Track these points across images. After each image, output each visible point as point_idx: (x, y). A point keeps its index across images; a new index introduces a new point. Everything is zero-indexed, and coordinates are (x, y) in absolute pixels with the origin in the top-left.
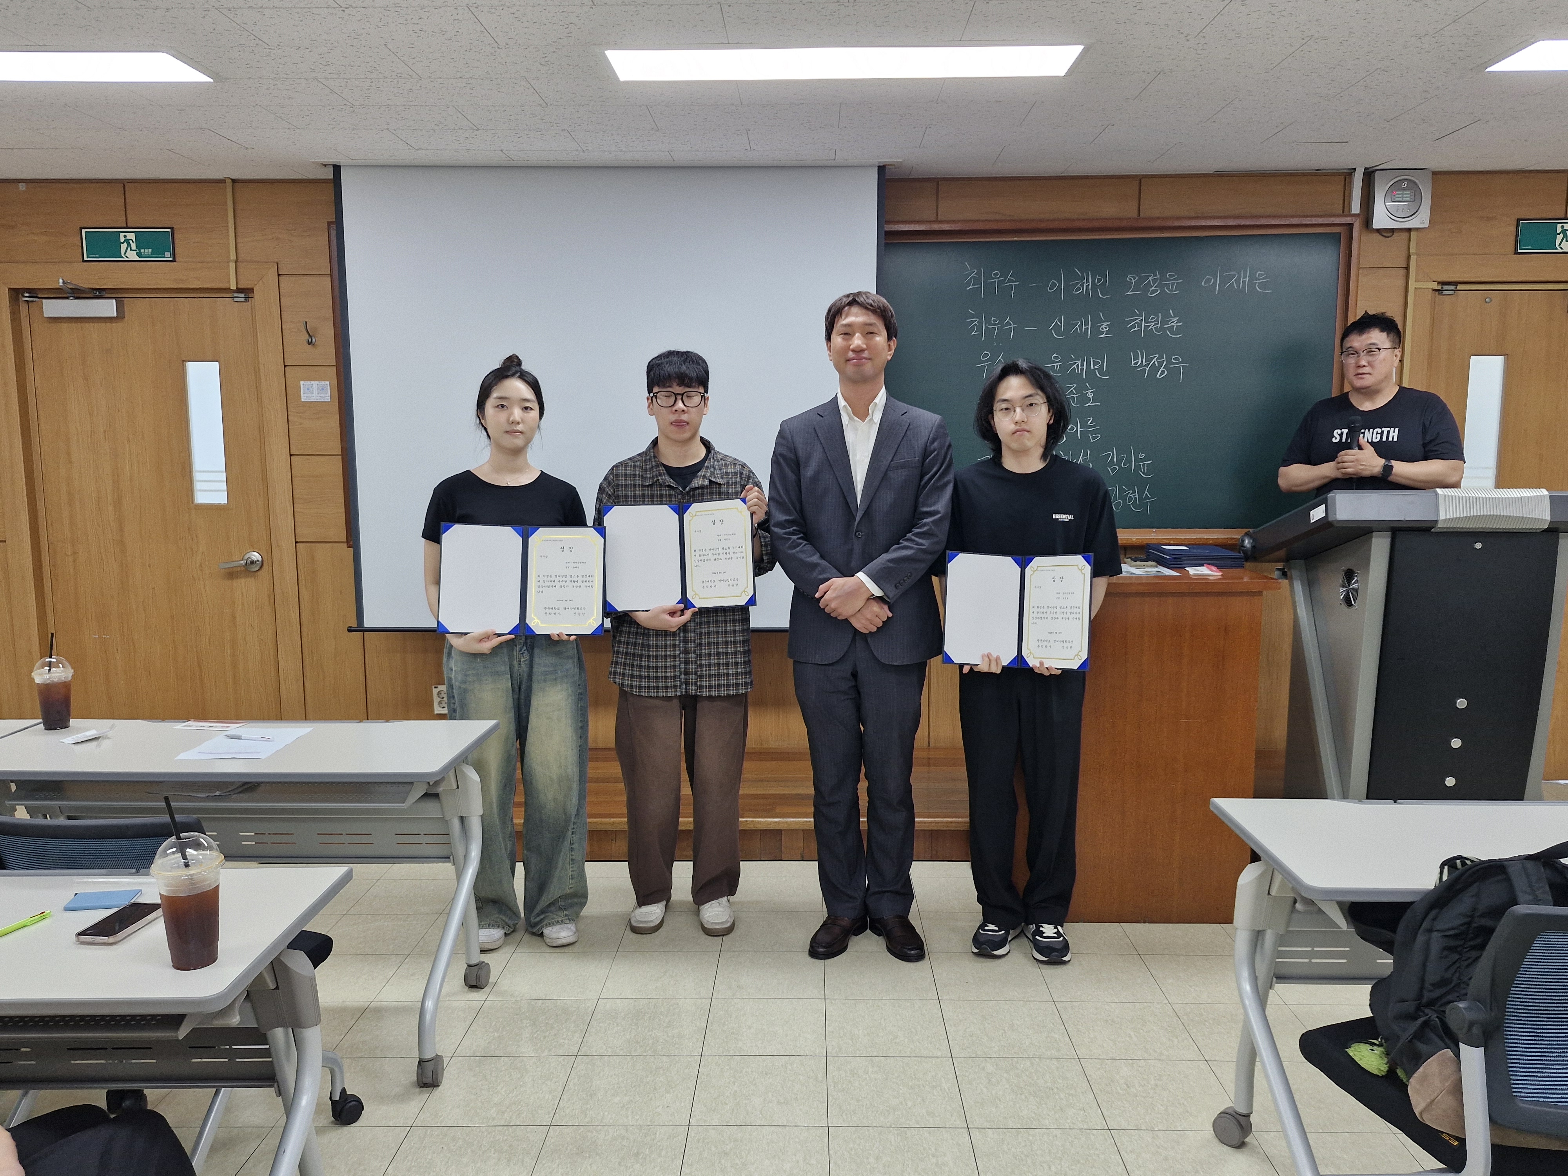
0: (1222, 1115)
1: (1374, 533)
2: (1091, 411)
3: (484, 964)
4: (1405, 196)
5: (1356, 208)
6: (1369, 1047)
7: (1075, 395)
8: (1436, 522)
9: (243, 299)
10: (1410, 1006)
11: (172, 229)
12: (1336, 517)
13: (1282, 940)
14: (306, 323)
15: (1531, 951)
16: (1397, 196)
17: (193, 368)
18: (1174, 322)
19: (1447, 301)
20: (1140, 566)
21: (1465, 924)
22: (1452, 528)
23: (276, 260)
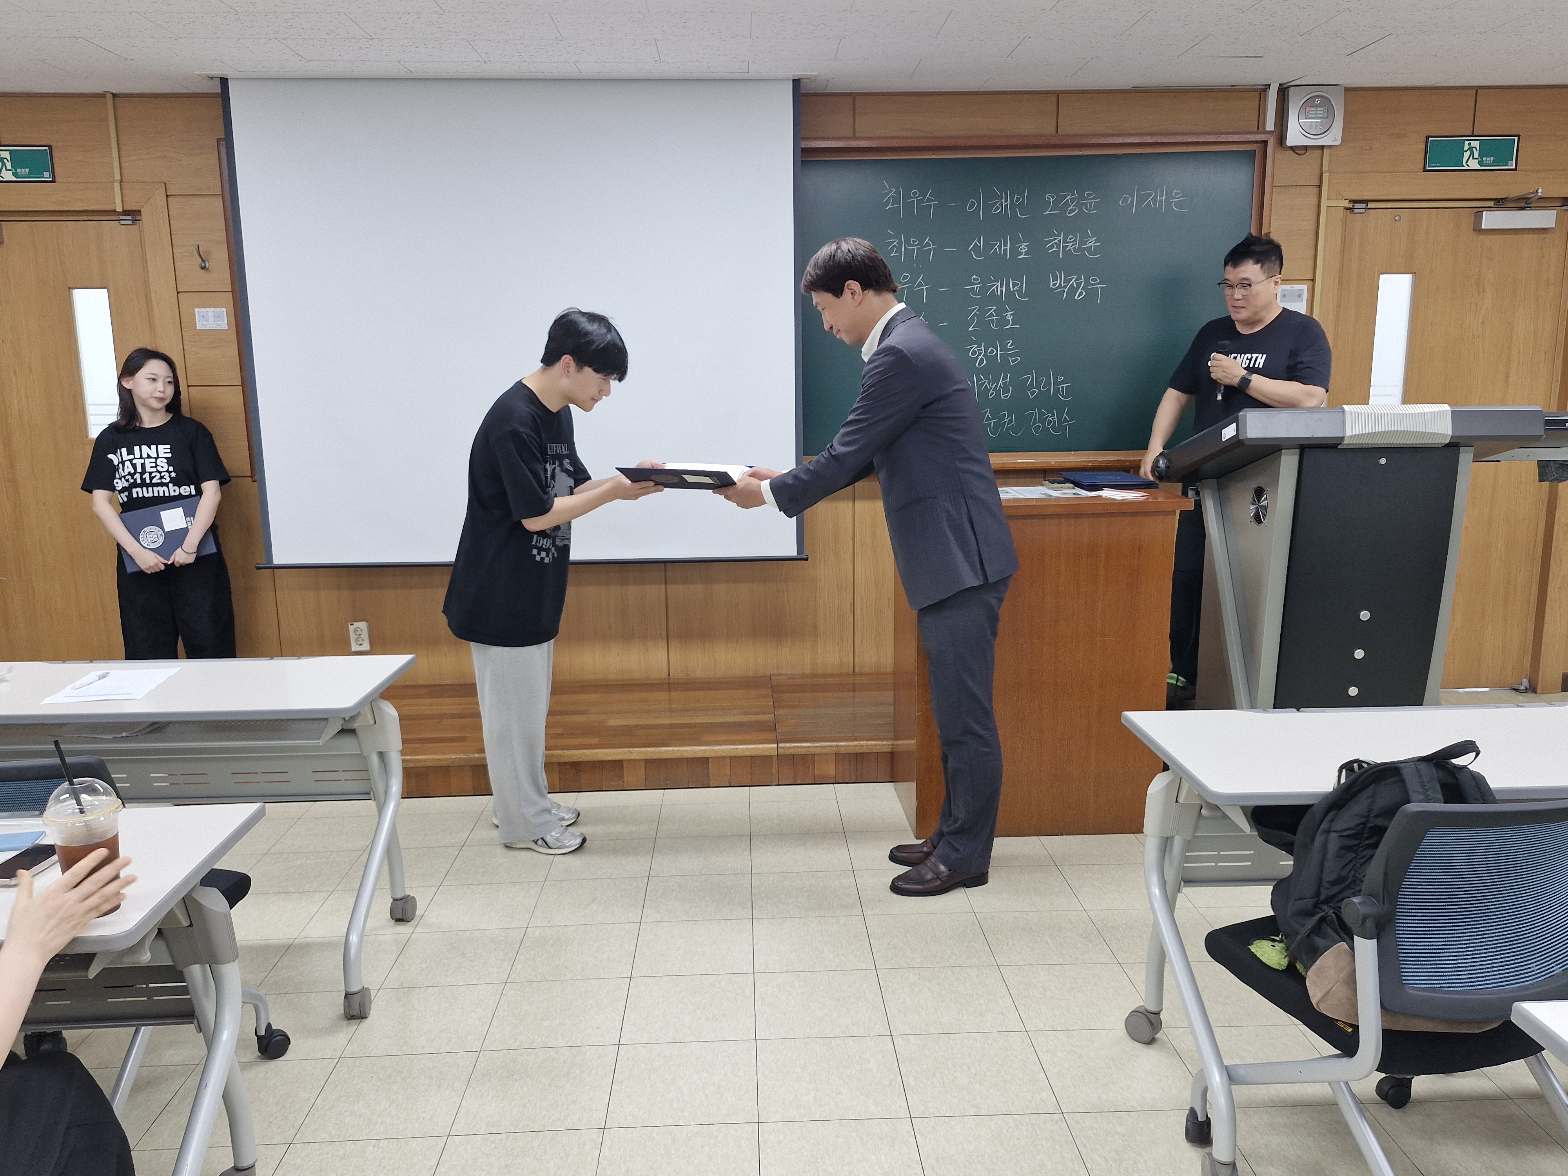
0: (1134, 1013)
1: (1283, 451)
2: (1011, 334)
3: (409, 897)
4: (1318, 112)
5: (1270, 125)
6: (1270, 943)
7: (994, 318)
8: (1343, 438)
9: (130, 222)
10: (1308, 903)
11: (50, 147)
12: (1246, 435)
13: (1189, 845)
14: (198, 246)
15: (1421, 847)
16: (1311, 112)
17: (79, 295)
18: (1092, 243)
19: (1358, 220)
20: (1058, 488)
21: (1362, 823)
22: (1358, 444)
23: (165, 181)
